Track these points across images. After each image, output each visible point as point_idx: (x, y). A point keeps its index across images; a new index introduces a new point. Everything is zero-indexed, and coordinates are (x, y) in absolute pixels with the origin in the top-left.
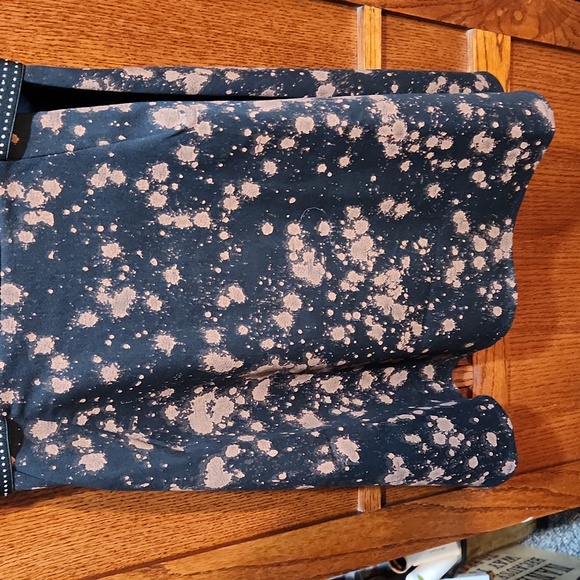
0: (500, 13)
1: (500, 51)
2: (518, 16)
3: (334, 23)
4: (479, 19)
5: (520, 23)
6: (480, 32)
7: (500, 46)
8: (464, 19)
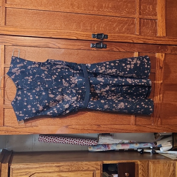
0: (162, 50)
1: (162, 56)
2: (166, 50)
3: (130, 55)
4: (158, 51)
5: (167, 51)
6: (158, 54)
7: (162, 55)
8: (154, 52)
